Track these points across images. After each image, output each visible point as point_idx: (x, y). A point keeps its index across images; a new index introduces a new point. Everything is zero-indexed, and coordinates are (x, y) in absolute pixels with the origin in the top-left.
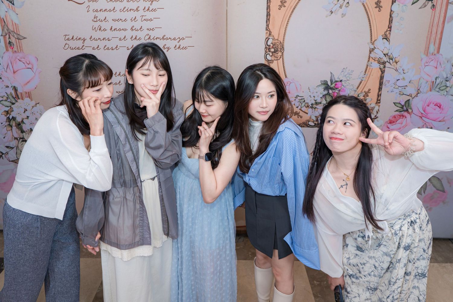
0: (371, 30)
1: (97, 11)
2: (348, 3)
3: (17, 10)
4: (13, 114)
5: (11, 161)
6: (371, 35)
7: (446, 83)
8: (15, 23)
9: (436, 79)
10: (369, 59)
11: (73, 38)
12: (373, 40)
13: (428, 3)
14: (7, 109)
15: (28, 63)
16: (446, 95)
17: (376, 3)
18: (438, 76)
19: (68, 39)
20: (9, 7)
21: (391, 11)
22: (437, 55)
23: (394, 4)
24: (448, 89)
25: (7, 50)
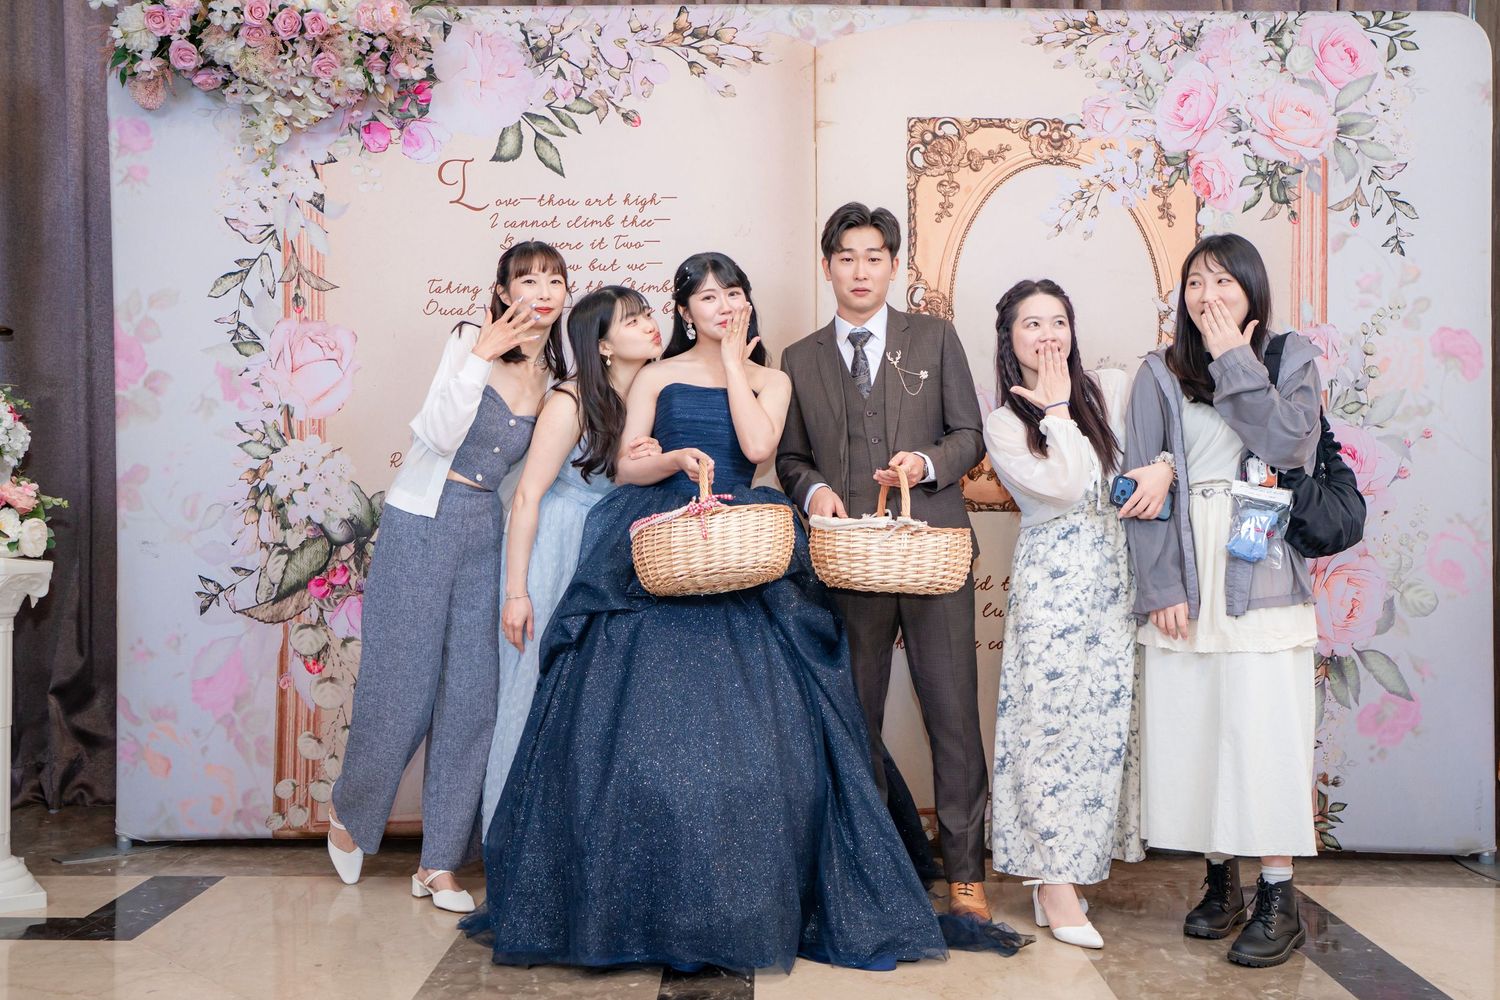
0: (1156, 268)
1: (513, 225)
2: (1095, 207)
3: (329, 224)
4: (269, 479)
5: (239, 612)
6: (1158, 280)
7: (1357, 394)
8: (318, 253)
9: (1331, 386)
10: (1160, 336)
11: (449, 287)
12: (1164, 292)
13: (1280, 208)
14: (256, 464)
15: (332, 345)
16: (1365, 425)
17: (1161, 209)
18: (1334, 378)
19: (438, 291)
20: (311, 216)
21: (1198, 225)
22: (1323, 326)
23: (1202, 210)
24: (1365, 410)
25: (287, 315)
